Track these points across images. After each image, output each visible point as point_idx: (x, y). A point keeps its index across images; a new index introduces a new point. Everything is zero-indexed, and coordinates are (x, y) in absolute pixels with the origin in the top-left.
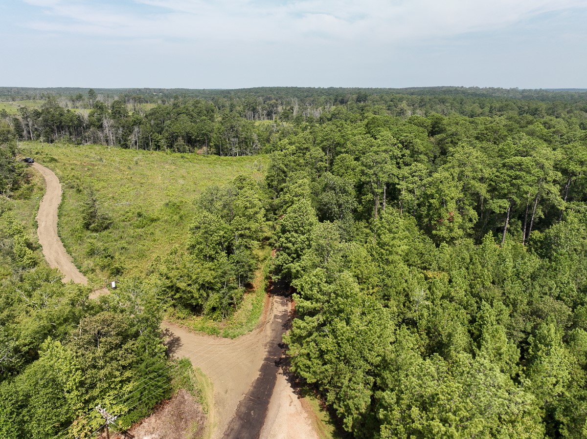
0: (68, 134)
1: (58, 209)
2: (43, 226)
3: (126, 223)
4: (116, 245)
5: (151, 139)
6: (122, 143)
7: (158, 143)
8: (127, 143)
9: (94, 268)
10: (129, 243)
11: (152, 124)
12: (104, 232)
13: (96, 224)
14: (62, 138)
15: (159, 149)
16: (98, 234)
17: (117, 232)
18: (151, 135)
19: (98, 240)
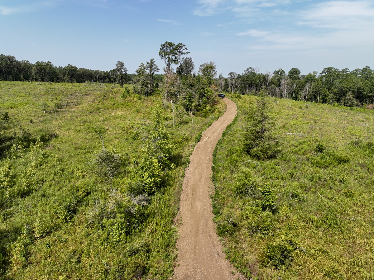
0: (255, 89)
1: (226, 128)
2: (204, 141)
3: (299, 156)
4: (282, 186)
5: (320, 93)
6: (294, 96)
7: (326, 97)
8: (298, 96)
9: (238, 221)
10: (306, 190)
11: (324, 81)
12: (268, 162)
13: (260, 148)
14: (250, 92)
15: (326, 103)
16: (259, 163)
17: (286, 166)
18: (321, 90)
19: (258, 171)
